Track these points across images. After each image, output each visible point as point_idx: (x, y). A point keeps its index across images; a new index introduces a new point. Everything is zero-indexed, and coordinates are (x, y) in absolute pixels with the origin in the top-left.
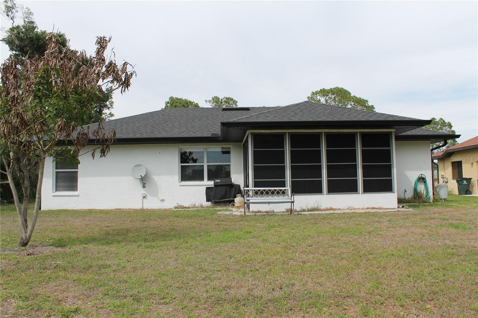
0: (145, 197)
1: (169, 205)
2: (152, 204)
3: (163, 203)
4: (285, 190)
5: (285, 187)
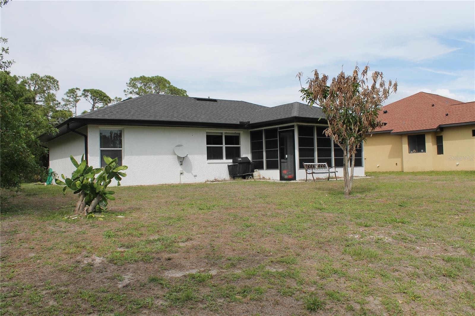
0: (182, 173)
1: (201, 179)
2: (187, 179)
3: (195, 178)
4: (314, 165)
5: (314, 163)
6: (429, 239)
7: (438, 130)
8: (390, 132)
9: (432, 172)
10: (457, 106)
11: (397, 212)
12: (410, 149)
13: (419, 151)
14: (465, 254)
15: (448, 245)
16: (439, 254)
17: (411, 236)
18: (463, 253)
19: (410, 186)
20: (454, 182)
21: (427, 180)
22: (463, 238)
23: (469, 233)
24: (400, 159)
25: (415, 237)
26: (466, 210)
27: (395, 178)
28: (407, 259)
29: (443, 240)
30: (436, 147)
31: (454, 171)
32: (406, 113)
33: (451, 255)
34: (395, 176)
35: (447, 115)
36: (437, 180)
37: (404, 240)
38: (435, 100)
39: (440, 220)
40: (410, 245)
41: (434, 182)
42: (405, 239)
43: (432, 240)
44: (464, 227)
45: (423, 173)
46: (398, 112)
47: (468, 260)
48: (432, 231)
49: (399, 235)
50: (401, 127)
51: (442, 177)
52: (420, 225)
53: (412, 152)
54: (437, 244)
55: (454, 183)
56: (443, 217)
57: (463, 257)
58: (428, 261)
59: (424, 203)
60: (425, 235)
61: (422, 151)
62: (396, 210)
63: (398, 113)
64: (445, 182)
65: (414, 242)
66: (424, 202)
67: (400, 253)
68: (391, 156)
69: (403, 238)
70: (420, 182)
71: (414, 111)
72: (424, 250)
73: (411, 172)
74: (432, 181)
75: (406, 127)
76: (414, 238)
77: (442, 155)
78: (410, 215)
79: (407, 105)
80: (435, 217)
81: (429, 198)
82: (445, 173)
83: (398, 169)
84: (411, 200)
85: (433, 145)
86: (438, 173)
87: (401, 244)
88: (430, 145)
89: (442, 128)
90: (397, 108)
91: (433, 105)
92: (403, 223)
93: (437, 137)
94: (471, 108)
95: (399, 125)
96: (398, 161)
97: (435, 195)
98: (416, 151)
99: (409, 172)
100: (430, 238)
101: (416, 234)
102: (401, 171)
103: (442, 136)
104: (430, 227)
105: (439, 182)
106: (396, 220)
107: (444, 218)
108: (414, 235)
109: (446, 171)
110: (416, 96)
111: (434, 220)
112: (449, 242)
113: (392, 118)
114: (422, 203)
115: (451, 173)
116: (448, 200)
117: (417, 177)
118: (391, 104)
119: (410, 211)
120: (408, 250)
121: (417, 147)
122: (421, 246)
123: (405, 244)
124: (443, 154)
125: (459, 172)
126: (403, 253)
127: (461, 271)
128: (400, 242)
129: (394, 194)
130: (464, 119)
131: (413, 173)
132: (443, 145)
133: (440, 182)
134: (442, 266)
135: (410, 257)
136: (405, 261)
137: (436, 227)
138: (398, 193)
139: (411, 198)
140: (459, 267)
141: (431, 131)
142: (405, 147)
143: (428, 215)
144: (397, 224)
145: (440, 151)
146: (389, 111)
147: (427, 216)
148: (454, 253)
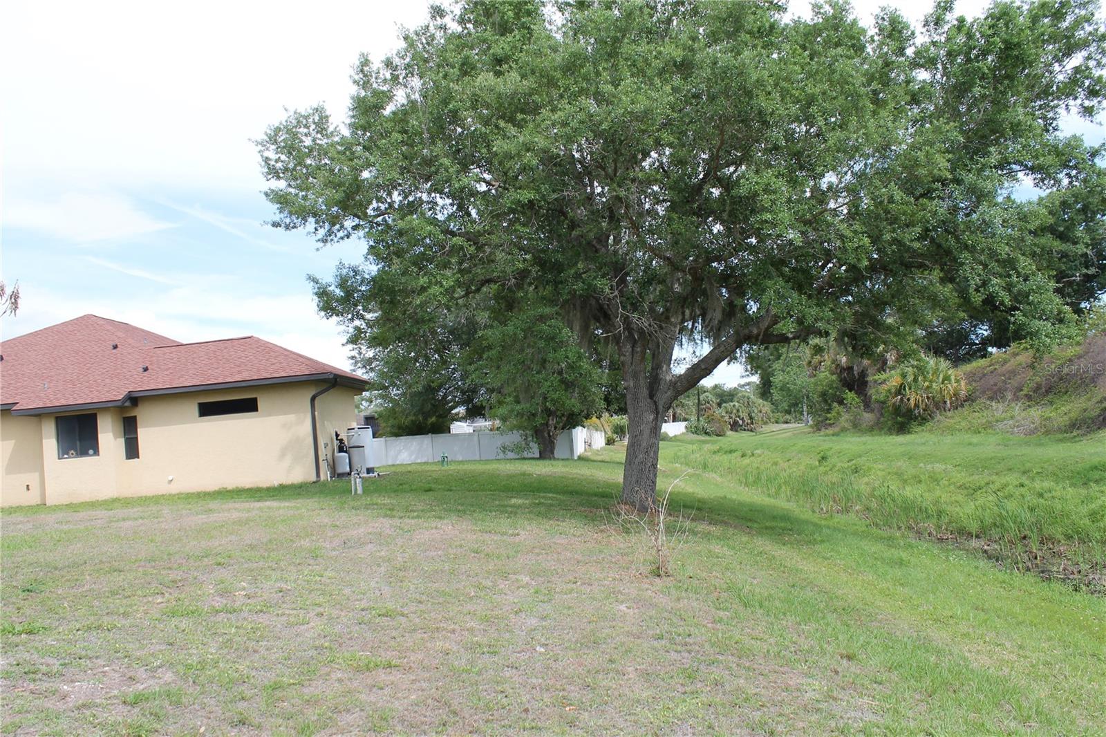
6: (94, 660)
7: (127, 404)
8: (9, 410)
9: (115, 500)
10: (166, 350)
11: (19, 609)
12: (62, 450)
13: (83, 453)
14: (174, 678)
15: (137, 666)
16: (116, 692)
17: (51, 661)
18: (169, 676)
19: (58, 538)
20: (161, 520)
21: (99, 521)
22: (171, 644)
23: (184, 631)
24: (36, 475)
25: (61, 662)
26: (180, 581)
27: (21, 522)
28: (36, 721)
29: (126, 657)
30: (122, 441)
31: (163, 495)
32: (51, 363)
33: (142, 687)
34: (20, 519)
35: (146, 369)
36: (124, 520)
37: (31, 676)
38: (120, 334)
39: (122, 610)
40: (45, 686)
41: (115, 525)
42: (33, 673)
43: (101, 662)
44: (173, 619)
45: (93, 505)
46: (32, 360)
47: (179, 690)
48: (101, 640)
49: (18, 665)
50: (37, 396)
51: (135, 510)
52: (75, 632)
53: (66, 456)
54: (113, 670)
55: (159, 522)
56: (129, 603)
57: (168, 688)
58: (88, 713)
59: (88, 577)
60: (83, 653)
61: (91, 452)
62: (14, 603)
63: (32, 363)
64: (140, 521)
65: (57, 675)
66: (87, 573)
67: (17, 709)
68: (12, 468)
69: (26, 670)
70: (82, 527)
71: (72, 359)
72: (78, 690)
73: (65, 503)
74: (111, 521)
75: (51, 396)
76: (56, 665)
77: (136, 459)
78: (50, 610)
79: (55, 343)
80: (112, 606)
81: (101, 562)
82: (144, 501)
83: (33, 498)
84: (57, 572)
85: (116, 437)
86: (126, 502)
87: (23, 687)
88: (109, 437)
89: (134, 400)
90: (29, 349)
91: (115, 347)
92: (30, 633)
93: (124, 418)
94: (195, 355)
95: (33, 392)
96: (32, 478)
97: (114, 554)
98: (77, 454)
99: (59, 505)
100: (97, 658)
101: (64, 655)
102: (39, 503)
103: (135, 417)
104: (99, 631)
105: (128, 524)
106: (14, 629)
107: (131, 606)
108: (58, 656)
109: (146, 497)
110: (76, 324)
111: (108, 613)
112: (139, 659)
113: (17, 375)
114: (82, 577)
115: (157, 499)
116: (143, 563)
117: (78, 514)
118: (14, 339)
119: (53, 601)
120: (40, 698)
121: (78, 443)
122: (72, 681)
123: (32, 686)
124: (138, 457)
125: (174, 495)
126: (25, 709)
127: (161, 718)
128: (20, 682)
129: (13, 563)
130: (181, 380)
131: (69, 506)
132: (137, 438)
133: (130, 523)
134: (120, 719)
135: (43, 715)
136: (30, 727)
137: (112, 628)
138: (25, 561)
139: (56, 569)
140: (158, 711)
141: (110, 405)
142: (50, 444)
143: (96, 603)
144: (15, 639)
145: (132, 451)
146: (9, 355)
147: (92, 607)
148: (151, 682)
